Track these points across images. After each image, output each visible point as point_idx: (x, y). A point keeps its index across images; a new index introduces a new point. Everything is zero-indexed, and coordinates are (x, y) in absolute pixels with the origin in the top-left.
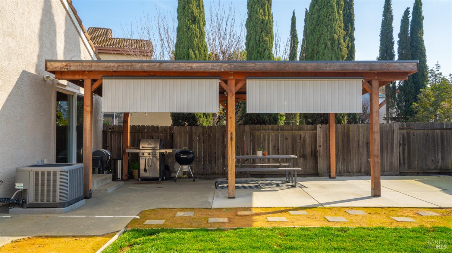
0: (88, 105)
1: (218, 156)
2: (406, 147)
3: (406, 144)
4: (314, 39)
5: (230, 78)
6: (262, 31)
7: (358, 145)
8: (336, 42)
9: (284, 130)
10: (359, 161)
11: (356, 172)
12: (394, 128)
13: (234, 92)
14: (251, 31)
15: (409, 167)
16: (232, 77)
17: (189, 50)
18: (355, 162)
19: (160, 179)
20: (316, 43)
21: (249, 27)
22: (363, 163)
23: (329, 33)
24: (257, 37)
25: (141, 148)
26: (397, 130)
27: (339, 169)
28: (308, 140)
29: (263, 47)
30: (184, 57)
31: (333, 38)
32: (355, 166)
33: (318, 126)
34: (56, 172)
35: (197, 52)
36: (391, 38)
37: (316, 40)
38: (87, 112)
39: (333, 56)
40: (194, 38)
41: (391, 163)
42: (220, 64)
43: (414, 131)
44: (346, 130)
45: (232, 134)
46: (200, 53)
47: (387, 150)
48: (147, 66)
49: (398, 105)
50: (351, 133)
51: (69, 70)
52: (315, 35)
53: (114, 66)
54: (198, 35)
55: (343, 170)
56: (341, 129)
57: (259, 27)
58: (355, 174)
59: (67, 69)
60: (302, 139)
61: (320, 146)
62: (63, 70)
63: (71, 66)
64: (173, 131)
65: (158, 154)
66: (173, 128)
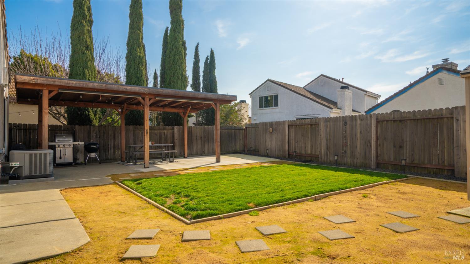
0: (46, 108)
1: (111, 147)
4: (171, 73)
5: (146, 97)
6: (139, 63)
7: (197, 138)
8: (184, 77)
9: (155, 129)
10: (197, 148)
11: (196, 154)
13: (148, 105)
14: (131, 62)
16: (148, 96)
17: (85, 69)
18: (195, 149)
19: (74, 164)
20: (172, 76)
21: (130, 59)
22: (199, 149)
23: (180, 71)
25: (56, 141)
28: (169, 136)
30: (80, 75)
31: (182, 74)
33: (175, 127)
34: (37, 154)
35: (90, 71)
36: (198, 73)
37: (172, 74)
38: (46, 113)
40: (88, 61)
42: (143, 88)
45: (147, 130)
46: (92, 72)
48: (97, 85)
49: (202, 115)
50: (193, 131)
51: (36, 82)
52: (171, 70)
53: (73, 83)
57: (137, 60)
58: (195, 155)
59: (35, 82)
60: (165, 135)
61: (176, 139)
62: (31, 82)
63: (38, 80)
64: (75, 130)
65: (72, 146)
66: (75, 127)
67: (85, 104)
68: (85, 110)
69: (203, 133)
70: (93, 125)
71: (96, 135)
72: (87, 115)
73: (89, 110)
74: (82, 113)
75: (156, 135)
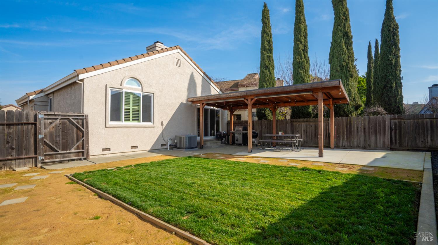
2: (398, 131)
3: (398, 129)
7: (358, 130)
10: (359, 140)
12: (386, 119)
15: (400, 145)
18: (355, 140)
19: (243, 145)
22: (361, 142)
24: (297, 71)
26: (388, 120)
27: (344, 144)
29: (299, 76)
32: (355, 142)
35: (268, 83)
39: (343, 76)
40: (266, 77)
41: (384, 142)
43: (405, 120)
44: (349, 121)
46: (270, 84)
47: (380, 133)
54: (268, 75)
55: (346, 145)
56: (346, 120)
65: (242, 133)
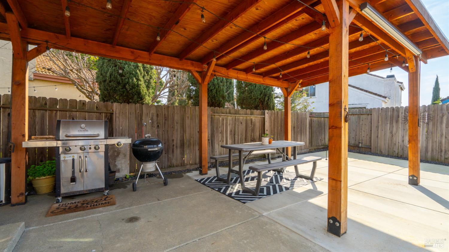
12: (307, 116)
25: (62, 137)
28: (257, 125)
33: (266, 111)
60: (253, 124)
61: (267, 130)
64: (113, 111)
65: (102, 149)
66: (112, 106)
67: (132, 52)
68: (131, 75)
69: (296, 122)
70: (146, 104)
71: (153, 122)
72: (135, 85)
73: (138, 76)
74: (127, 80)
75: (241, 123)
